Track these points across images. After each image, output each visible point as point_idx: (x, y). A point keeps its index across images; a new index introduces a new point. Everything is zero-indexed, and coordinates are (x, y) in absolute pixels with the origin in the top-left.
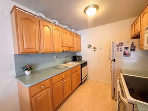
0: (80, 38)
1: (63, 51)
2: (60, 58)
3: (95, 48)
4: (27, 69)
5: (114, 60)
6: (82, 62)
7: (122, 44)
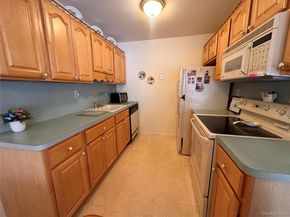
0: (124, 58)
1: (95, 80)
2: (86, 97)
3: (152, 79)
4: (17, 118)
5: (183, 97)
6: (130, 105)
7: (194, 72)
